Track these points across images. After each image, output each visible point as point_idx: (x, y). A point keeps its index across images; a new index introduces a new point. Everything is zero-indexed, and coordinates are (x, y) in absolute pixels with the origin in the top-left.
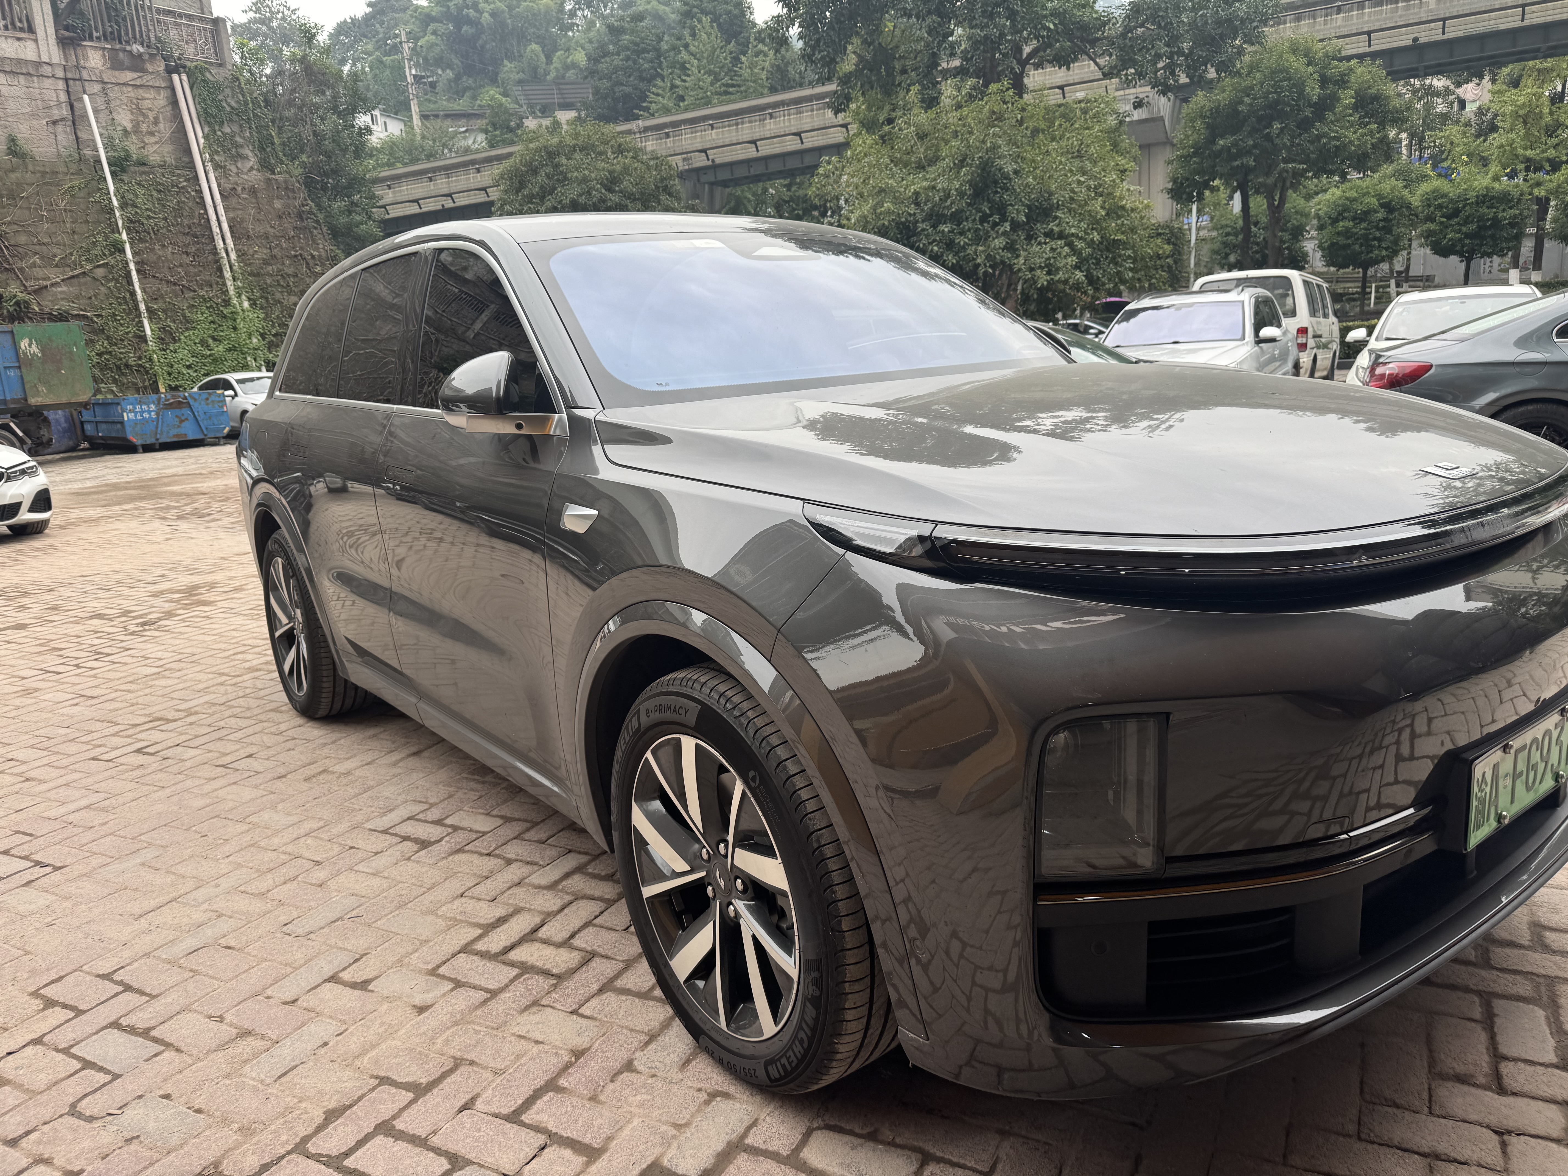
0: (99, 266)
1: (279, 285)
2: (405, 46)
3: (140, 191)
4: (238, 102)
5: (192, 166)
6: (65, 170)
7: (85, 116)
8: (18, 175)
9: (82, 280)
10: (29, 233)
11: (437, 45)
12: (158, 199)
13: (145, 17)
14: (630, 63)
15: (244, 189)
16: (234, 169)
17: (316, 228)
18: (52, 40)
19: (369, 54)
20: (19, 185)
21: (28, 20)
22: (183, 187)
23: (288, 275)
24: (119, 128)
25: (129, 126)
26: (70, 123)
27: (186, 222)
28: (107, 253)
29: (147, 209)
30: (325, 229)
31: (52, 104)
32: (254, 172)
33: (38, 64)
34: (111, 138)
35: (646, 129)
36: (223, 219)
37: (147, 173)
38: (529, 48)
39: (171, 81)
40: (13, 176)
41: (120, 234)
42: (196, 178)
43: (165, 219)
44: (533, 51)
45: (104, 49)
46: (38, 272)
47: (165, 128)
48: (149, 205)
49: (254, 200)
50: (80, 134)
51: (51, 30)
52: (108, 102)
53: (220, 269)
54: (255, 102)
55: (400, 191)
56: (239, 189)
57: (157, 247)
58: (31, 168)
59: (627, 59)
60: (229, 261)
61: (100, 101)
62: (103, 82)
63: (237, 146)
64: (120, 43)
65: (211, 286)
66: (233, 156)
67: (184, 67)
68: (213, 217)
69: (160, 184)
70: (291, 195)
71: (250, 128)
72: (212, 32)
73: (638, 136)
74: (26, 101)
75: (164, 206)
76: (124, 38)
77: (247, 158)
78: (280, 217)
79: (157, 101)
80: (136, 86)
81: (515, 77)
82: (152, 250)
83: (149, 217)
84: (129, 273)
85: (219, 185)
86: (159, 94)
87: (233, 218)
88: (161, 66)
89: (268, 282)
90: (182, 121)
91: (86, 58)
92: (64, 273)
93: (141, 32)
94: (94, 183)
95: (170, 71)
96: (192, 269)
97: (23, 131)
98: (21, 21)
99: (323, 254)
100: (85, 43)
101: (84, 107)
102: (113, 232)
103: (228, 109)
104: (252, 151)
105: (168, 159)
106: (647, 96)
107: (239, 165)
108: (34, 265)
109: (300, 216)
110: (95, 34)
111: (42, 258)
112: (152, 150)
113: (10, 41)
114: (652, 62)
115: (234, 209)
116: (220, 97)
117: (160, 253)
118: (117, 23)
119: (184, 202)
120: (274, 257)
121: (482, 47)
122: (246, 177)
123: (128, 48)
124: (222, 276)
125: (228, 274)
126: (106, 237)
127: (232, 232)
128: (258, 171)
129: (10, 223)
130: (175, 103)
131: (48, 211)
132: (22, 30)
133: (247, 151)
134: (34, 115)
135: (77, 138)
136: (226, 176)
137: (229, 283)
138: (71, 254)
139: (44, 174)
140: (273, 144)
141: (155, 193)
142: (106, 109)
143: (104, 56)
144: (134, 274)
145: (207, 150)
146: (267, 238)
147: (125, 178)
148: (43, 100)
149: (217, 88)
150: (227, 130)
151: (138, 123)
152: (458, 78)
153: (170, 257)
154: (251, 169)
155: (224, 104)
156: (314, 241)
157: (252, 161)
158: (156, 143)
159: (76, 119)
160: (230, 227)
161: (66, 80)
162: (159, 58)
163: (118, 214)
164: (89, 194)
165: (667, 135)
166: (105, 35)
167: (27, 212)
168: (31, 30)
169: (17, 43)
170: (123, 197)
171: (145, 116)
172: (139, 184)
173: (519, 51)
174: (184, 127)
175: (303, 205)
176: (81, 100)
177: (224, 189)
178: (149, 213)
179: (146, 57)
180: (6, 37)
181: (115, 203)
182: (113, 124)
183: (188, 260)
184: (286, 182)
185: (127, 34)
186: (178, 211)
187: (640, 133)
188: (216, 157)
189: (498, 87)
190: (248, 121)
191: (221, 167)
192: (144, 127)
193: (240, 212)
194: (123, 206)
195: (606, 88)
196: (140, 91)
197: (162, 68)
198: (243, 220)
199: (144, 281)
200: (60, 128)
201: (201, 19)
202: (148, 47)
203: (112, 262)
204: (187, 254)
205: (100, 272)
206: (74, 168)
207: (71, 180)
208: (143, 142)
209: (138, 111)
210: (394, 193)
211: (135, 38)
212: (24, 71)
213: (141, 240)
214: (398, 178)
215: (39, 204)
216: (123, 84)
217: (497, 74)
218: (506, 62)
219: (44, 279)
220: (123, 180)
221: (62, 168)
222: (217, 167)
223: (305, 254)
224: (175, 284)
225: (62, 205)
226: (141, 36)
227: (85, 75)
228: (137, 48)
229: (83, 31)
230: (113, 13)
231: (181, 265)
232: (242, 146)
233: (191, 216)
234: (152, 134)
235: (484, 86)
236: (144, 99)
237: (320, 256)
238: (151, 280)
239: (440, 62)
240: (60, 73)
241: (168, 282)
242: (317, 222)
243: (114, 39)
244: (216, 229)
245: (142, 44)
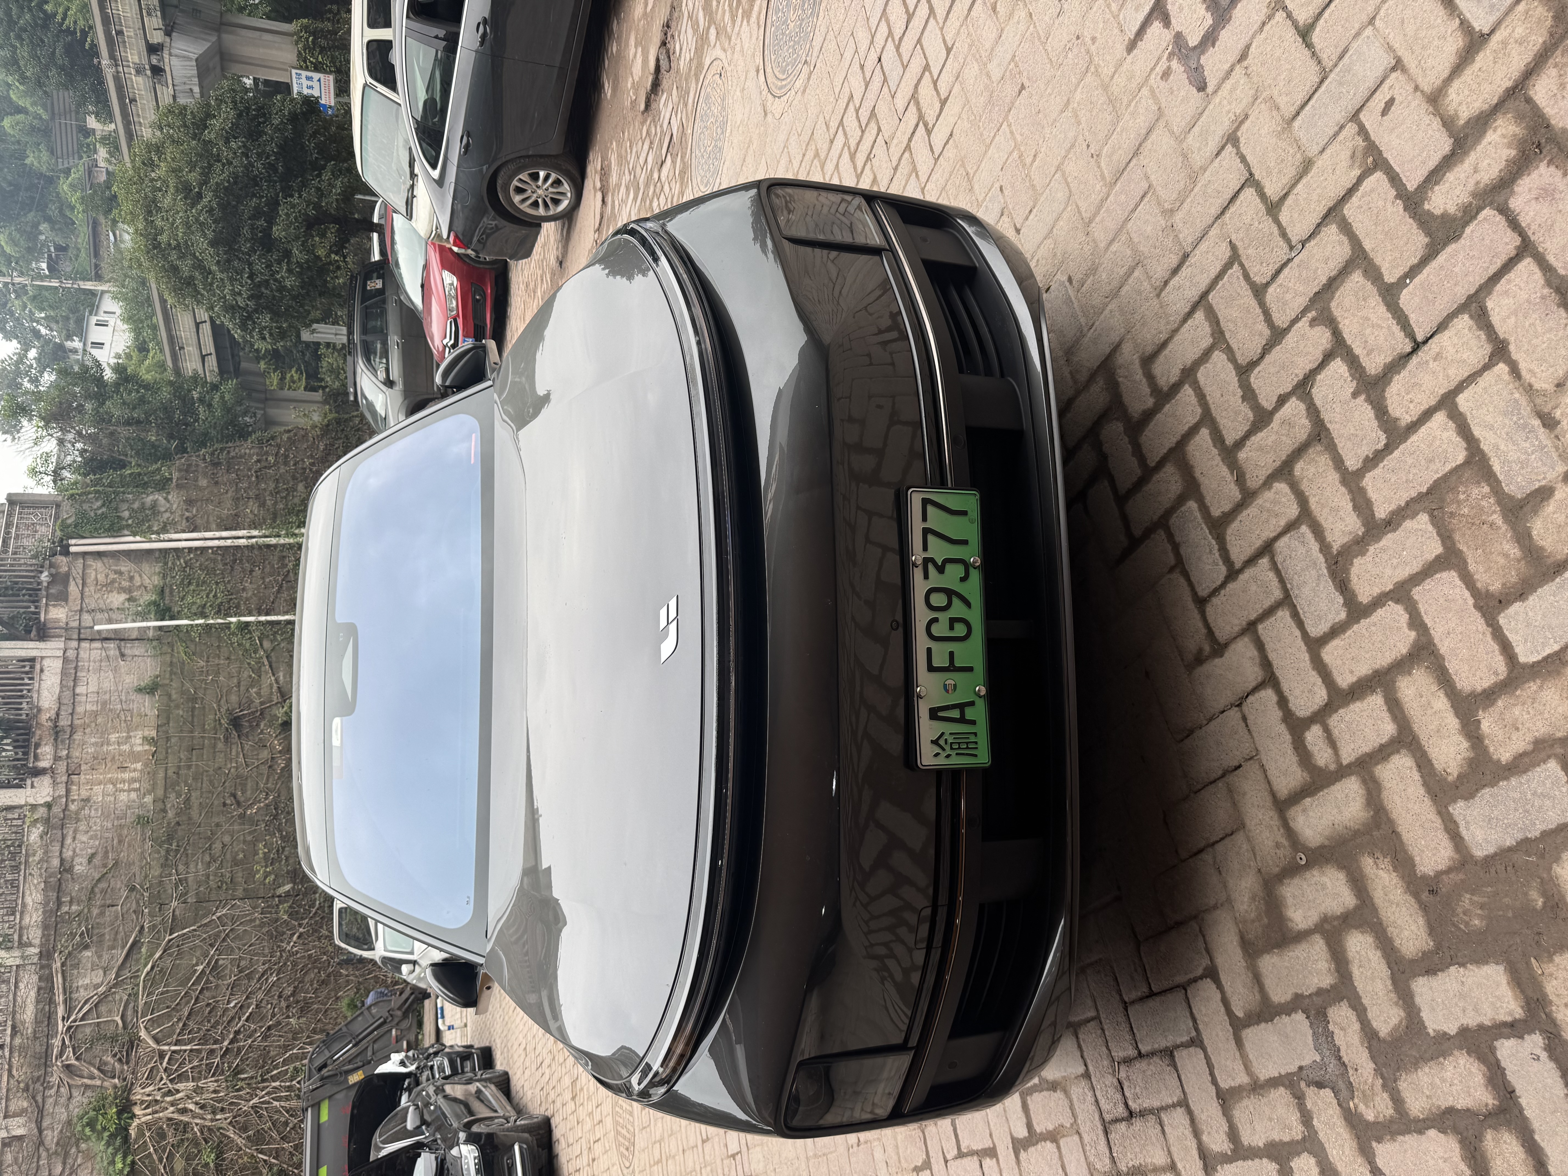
0: (261, 645)
1: (285, 497)
2: (17, 280)
3: (189, 599)
4: (97, 499)
5: (165, 552)
6: (168, 656)
7: (115, 631)
8: (173, 692)
9: (274, 659)
10: (229, 692)
11: (10, 234)
12: (198, 585)
13: (11, 565)
14: (24, 36)
15: (187, 510)
16: (167, 515)
17: (229, 452)
18: (41, 645)
19: (25, 307)
20: (183, 693)
21: (23, 661)
22: (186, 563)
23: (276, 487)
24: (127, 604)
25: (123, 597)
26: (123, 643)
27: (220, 566)
28: (248, 636)
29: (207, 597)
30: (230, 444)
31: (104, 654)
32: (170, 497)
33: (65, 660)
34: (138, 614)
35: (112, 56)
36: (218, 534)
37: (172, 591)
38: (10, 131)
39: (77, 554)
40: (174, 696)
41: (230, 623)
42: (176, 550)
43: (217, 583)
44: (12, 127)
45: (47, 604)
46: (265, 691)
47: (125, 566)
48: (204, 594)
49: (199, 503)
50: (134, 637)
51: (31, 644)
52: (101, 611)
53: (268, 546)
54: (95, 483)
55: (186, 339)
56: (187, 514)
57: (244, 595)
58: (167, 682)
59: (19, 37)
60: (260, 537)
61: (99, 616)
62: (81, 610)
63: (143, 508)
64: (40, 590)
65: (284, 557)
66: (154, 513)
67: (61, 540)
68: (216, 543)
69: (183, 580)
70: (193, 468)
71: (124, 493)
72: (23, 508)
73: (120, 69)
74: (102, 673)
75: (204, 582)
76: (35, 586)
77: (155, 502)
78: (216, 483)
79: (98, 570)
80: (84, 584)
81: (45, 156)
82: (247, 599)
83: (215, 596)
84: (268, 622)
85: (184, 531)
86: (91, 566)
87: (217, 525)
88: (61, 560)
89: (282, 506)
90: (119, 552)
91: (57, 620)
92: (267, 673)
93: (27, 571)
94: (181, 635)
95: (66, 552)
96: (267, 570)
97: (130, 680)
98: (24, 667)
99: (256, 450)
100: (42, 619)
101: (107, 630)
102: (229, 628)
103: (104, 509)
104: (148, 495)
105: (157, 570)
106: (68, 28)
107: (163, 509)
108: (258, 694)
109: (216, 464)
110: (33, 609)
111: (252, 686)
112: (148, 581)
113: (44, 677)
114: (22, 8)
115: (208, 522)
116: (92, 514)
117: (250, 594)
118: (20, 589)
119: (201, 565)
120: (257, 497)
121: (10, 184)
122: (175, 506)
123: (45, 584)
124: (275, 546)
125: (273, 541)
126: (233, 634)
127: (230, 529)
128: (169, 493)
129: (219, 705)
130: (99, 555)
131: (208, 674)
132: (32, 667)
133: (149, 500)
134: (116, 670)
135: (137, 639)
136: (174, 523)
137: (282, 541)
138: (249, 664)
139: (172, 673)
140: (139, 474)
141: (192, 588)
142: (110, 615)
143: (54, 606)
144: (269, 618)
145: (148, 536)
146: (238, 499)
147: (176, 609)
148: (101, 661)
149: (82, 516)
150: (126, 514)
151: (122, 588)
152: (48, 219)
153: (255, 586)
154: (166, 499)
155: (100, 512)
156: (241, 457)
157: (159, 497)
158: (140, 576)
159: (119, 638)
160: (226, 529)
161: (80, 640)
162: (53, 559)
163: (211, 621)
164: (193, 641)
165: (120, 33)
166: (33, 602)
167: (208, 692)
168: (32, 660)
169: (46, 672)
170: (195, 614)
171: (113, 581)
172: (183, 599)
173: (13, 143)
174: (124, 551)
175: (204, 459)
176: (99, 632)
177: (188, 527)
178: (211, 596)
179: (53, 571)
180: (41, 680)
181: (201, 621)
182: (123, 610)
183: (257, 572)
184: (180, 470)
185: (31, 583)
186: (210, 572)
187: (117, 65)
188: (155, 529)
189: (59, 178)
190: (117, 494)
191: (165, 526)
192: (125, 584)
193: (211, 519)
194: (204, 615)
195: (59, 74)
196: (88, 581)
197: (63, 558)
198: (219, 517)
199: (277, 610)
200: (127, 652)
201: (10, 515)
202: (42, 567)
203: (258, 633)
204: (251, 571)
205: (267, 644)
206: (165, 648)
207: (178, 653)
208: (140, 587)
209: (109, 586)
210: (188, 345)
211: (34, 577)
212: (73, 671)
213: (238, 606)
214: (171, 339)
215: (202, 681)
216: (82, 594)
217: (41, 175)
218: (28, 161)
219: (271, 688)
220: (179, 612)
221: (168, 658)
222: (164, 529)
223: (255, 468)
224: (281, 586)
225: (202, 663)
226: (32, 571)
227: (75, 624)
228: (44, 577)
229: (30, 619)
230: (11, 591)
231: (263, 578)
232: (143, 504)
233: (215, 561)
234: (131, 578)
235: (58, 194)
236: (96, 579)
237: (257, 455)
238: (276, 605)
239: (32, 235)
240: (74, 644)
241: (278, 592)
242: (222, 450)
243: (37, 595)
244: (229, 543)
245: (41, 572)
